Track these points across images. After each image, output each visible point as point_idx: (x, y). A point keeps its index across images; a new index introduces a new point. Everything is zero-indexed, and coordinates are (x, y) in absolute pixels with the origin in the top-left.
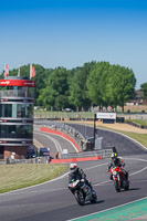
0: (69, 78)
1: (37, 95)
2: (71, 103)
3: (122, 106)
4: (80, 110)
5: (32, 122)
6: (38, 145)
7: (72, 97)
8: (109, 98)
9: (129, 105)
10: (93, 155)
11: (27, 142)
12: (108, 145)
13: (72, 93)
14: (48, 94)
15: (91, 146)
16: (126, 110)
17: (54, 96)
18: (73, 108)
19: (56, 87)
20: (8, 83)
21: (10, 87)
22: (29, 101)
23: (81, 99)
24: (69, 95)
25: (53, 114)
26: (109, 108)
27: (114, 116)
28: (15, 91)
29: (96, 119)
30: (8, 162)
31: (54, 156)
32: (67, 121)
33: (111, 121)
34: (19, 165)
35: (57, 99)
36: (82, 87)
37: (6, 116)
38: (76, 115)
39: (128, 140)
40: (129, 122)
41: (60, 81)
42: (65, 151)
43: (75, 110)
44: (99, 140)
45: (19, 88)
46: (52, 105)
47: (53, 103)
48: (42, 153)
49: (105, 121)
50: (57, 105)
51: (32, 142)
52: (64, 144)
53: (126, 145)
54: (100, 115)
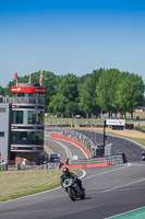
0: (79, 85)
1: (48, 101)
2: (81, 109)
3: (132, 112)
4: (90, 117)
5: (43, 128)
6: (48, 151)
7: (82, 104)
8: (118, 105)
9: (138, 112)
10: (102, 162)
11: (38, 148)
12: (118, 151)
13: (82, 100)
14: (58, 101)
15: (100, 153)
16: (135, 117)
17: (65, 103)
18: (83, 115)
19: (66, 94)
20: (19, 89)
21: (21, 94)
22: (40, 107)
23: (91, 106)
24: (79, 101)
25: (63, 121)
26: (119, 115)
27: (123, 123)
28: (27, 98)
29: (106, 126)
30: (19, 168)
31: (64, 162)
32: (77, 127)
33: (120, 128)
34: (31, 171)
35: (68, 106)
36: (92, 93)
37: (17, 123)
38: (85, 121)
39: (137, 147)
40: (138, 129)
41: (70, 88)
42: (76, 158)
43: (85, 117)
44: (108, 147)
45: (30, 94)
46: (62, 112)
47: (63, 110)
48: (53, 159)
49: (115, 127)
50: (67, 111)
51: (42, 149)
52: (74, 151)
53: (135, 152)
54: (110, 122)
